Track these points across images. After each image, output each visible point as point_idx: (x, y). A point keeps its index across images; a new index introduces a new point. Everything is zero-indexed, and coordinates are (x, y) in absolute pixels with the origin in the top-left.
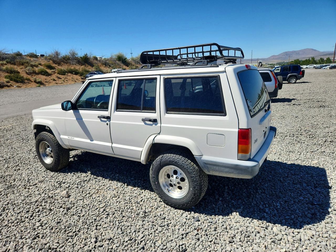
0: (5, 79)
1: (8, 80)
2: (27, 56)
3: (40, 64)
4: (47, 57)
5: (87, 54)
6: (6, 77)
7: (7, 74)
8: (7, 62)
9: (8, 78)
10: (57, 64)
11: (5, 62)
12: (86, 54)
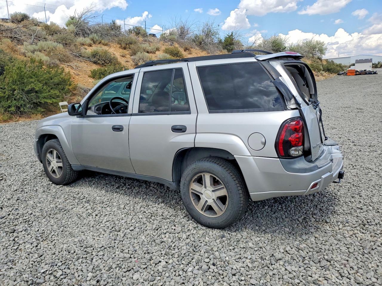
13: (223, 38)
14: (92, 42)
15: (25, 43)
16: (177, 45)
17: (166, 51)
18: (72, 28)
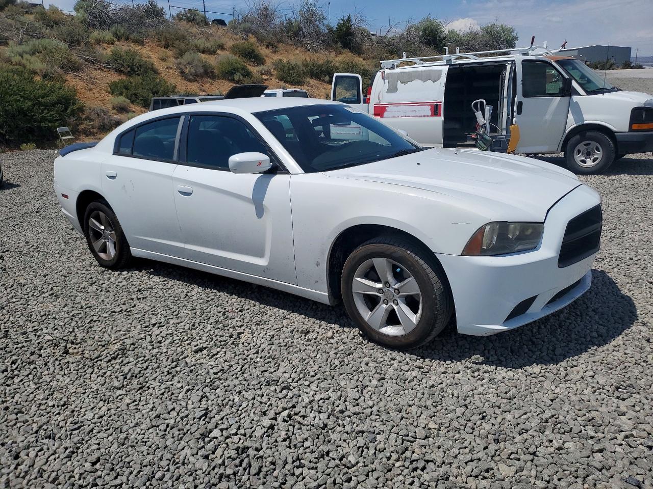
0: (109, 97)
1: (122, 100)
2: (179, 17)
3: (221, 47)
4: (239, 24)
5: (349, 19)
6: (114, 89)
7: (115, 78)
8: (115, 34)
9: (121, 94)
10: (270, 47)
11: (108, 35)
12: (346, 18)
13: (334, 25)
14: (114, 38)
15: (10, 42)
16: (253, 39)
17: (235, 49)
18: (82, 15)
